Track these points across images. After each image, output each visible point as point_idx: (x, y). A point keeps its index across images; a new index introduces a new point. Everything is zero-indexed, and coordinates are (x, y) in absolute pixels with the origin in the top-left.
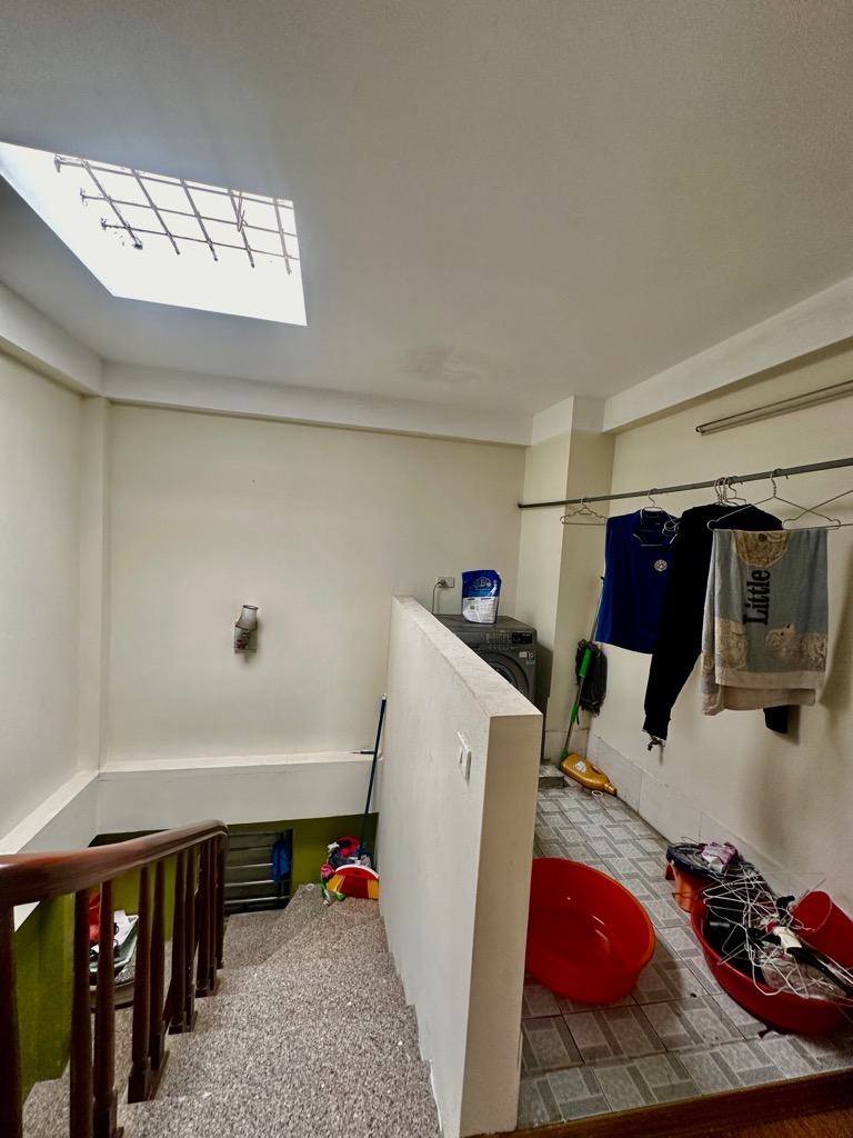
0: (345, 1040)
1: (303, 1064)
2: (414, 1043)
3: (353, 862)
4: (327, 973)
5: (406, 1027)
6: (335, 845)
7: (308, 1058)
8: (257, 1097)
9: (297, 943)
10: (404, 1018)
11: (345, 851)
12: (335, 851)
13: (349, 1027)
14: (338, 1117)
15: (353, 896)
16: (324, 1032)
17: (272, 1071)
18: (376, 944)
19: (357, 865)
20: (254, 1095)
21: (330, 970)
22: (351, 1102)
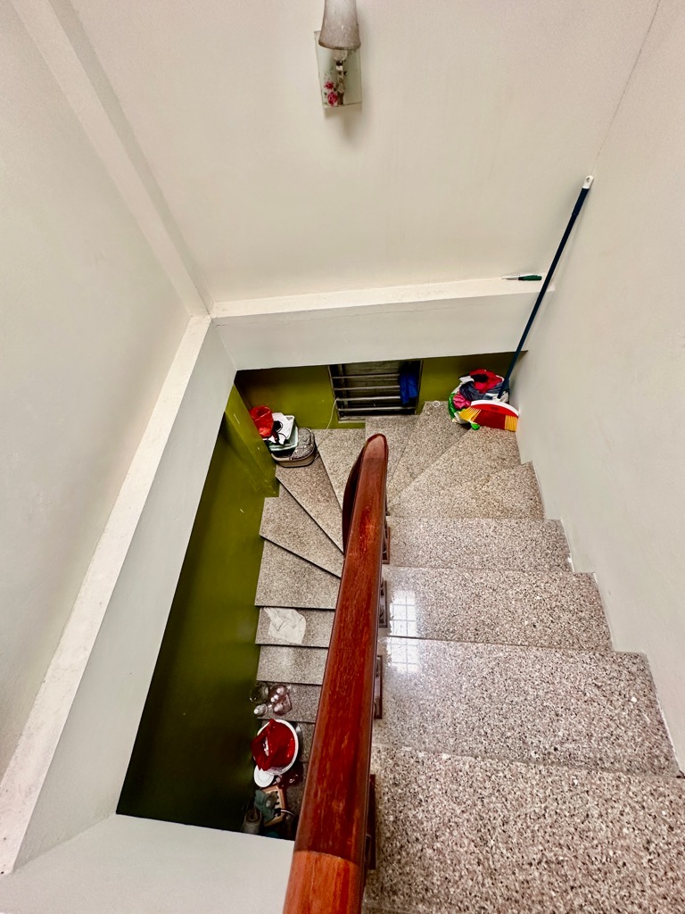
0: (564, 681)
1: (522, 698)
2: (652, 704)
3: (491, 398)
4: (492, 534)
5: (639, 681)
6: (468, 379)
7: (526, 693)
8: (501, 774)
9: (439, 467)
10: (634, 669)
11: (481, 385)
12: (468, 384)
13: (566, 667)
14: (604, 826)
15: (488, 426)
16: (538, 667)
17: (490, 697)
18: (527, 491)
19: (496, 402)
20: (497, 771)
21: (494, 531)
22: (616, 812)
